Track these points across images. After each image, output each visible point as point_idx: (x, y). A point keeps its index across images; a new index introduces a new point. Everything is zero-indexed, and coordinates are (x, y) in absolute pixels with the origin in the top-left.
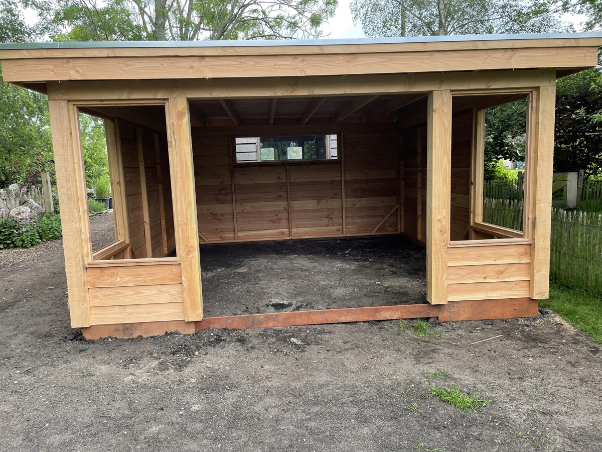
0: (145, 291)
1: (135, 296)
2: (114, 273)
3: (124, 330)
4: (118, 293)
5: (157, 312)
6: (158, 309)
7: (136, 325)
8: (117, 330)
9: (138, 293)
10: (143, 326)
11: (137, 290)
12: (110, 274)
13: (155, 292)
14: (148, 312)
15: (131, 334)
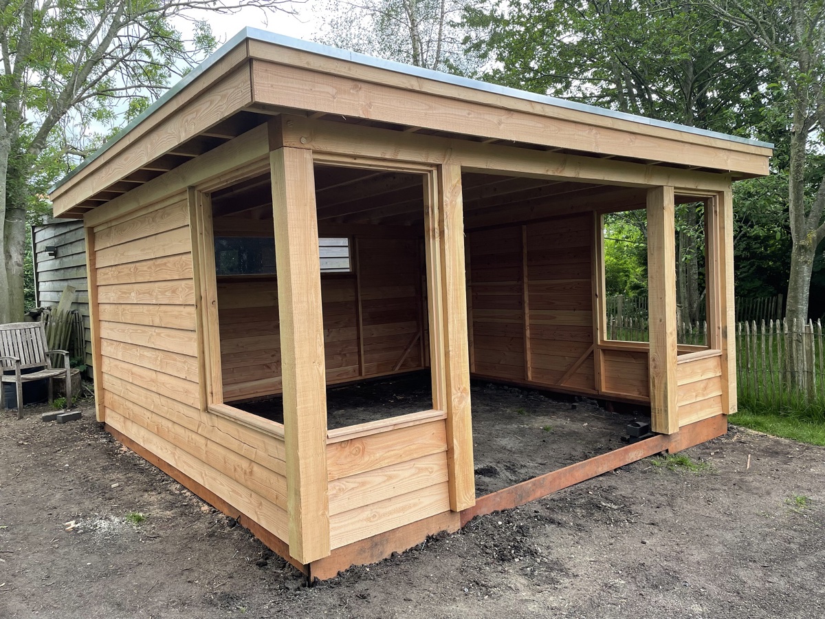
0: (400, 472)
1: (387, 483)
2: (360, 449)
3: (372, 548)
4: (363, 484)
5: (415, 505)
6: (416, 501)
7: (388, 534)
8: (362, 551)
9: (390, 478)
10: (398, 534)
11: (388, 473)
12: (354, 452)
13: (413, 471)
14: (403, 509)
15: (382, 553)
